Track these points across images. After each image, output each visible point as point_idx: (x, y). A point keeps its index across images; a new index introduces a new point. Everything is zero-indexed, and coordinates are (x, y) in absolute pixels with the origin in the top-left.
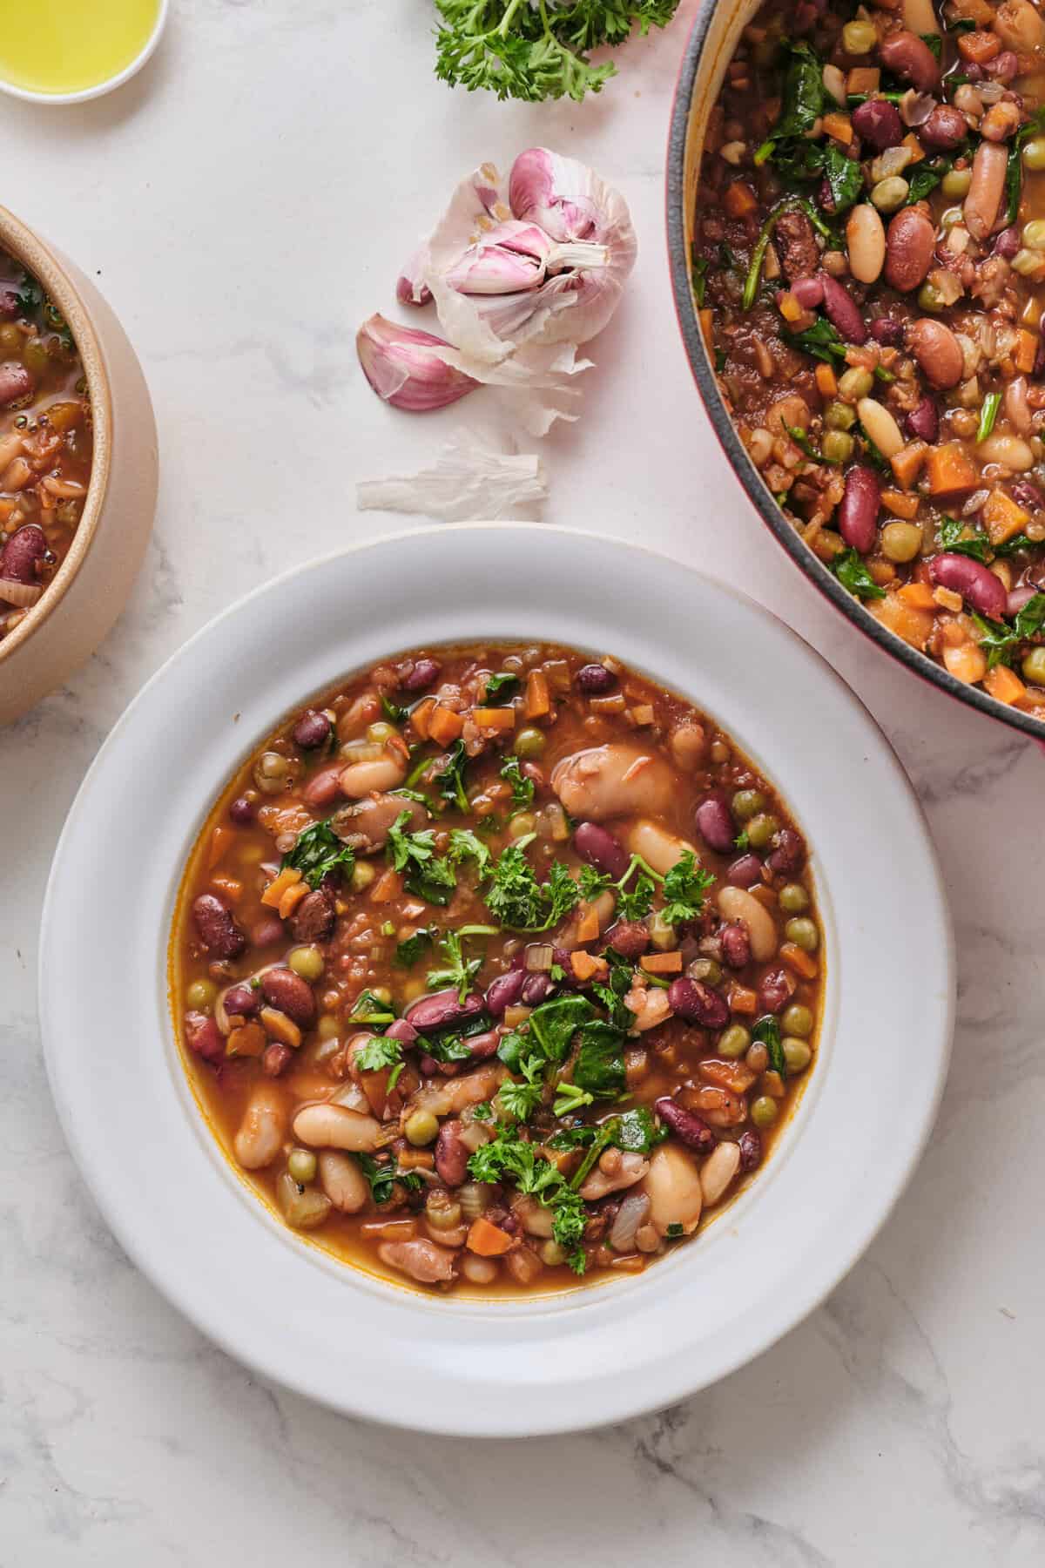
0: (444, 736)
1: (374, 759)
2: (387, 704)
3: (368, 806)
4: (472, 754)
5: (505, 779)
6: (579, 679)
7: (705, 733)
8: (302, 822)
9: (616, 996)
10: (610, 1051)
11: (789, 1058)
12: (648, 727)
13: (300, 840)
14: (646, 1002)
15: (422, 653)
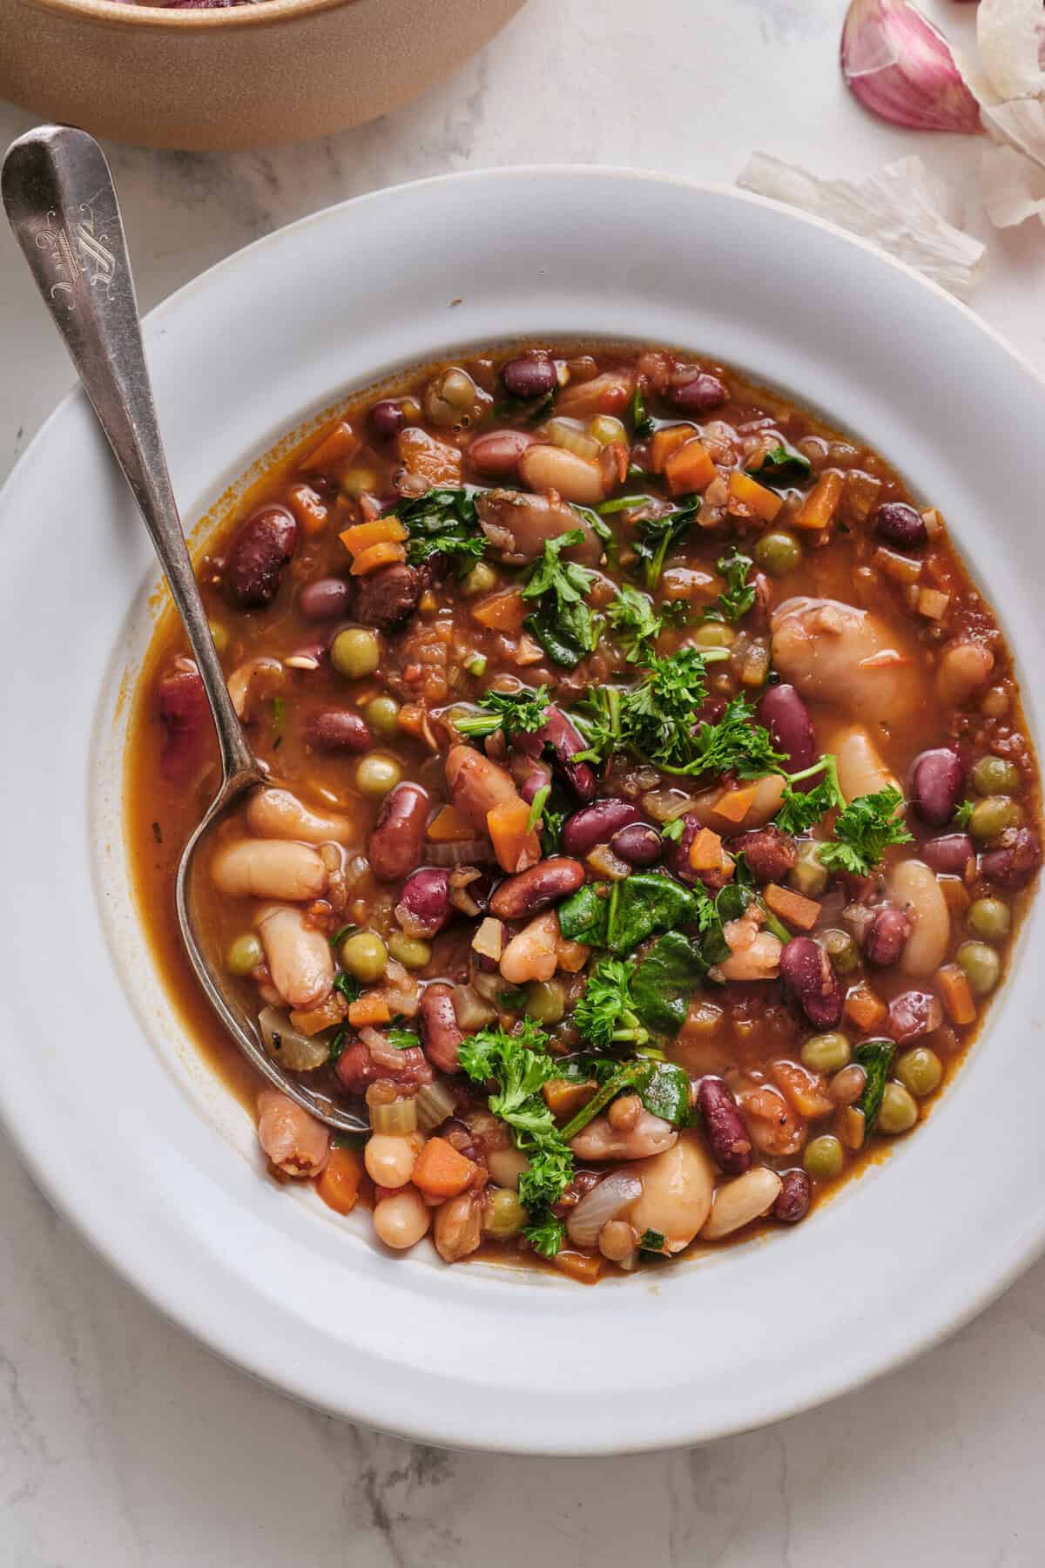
0: (683, 480)
1: (582, 456)
2: (637, 403)
3: (537, 503)
4: (700, 521)
5: (723, 576)
6: (882, 513)
7: (993, 671)
8: (446, 475)
9: (716, 915)
10: (679, 984)
11: (885, 1109)
12: (927, 622)
13: (430, 494)
14: (751, 943)
15: (719, 370)
